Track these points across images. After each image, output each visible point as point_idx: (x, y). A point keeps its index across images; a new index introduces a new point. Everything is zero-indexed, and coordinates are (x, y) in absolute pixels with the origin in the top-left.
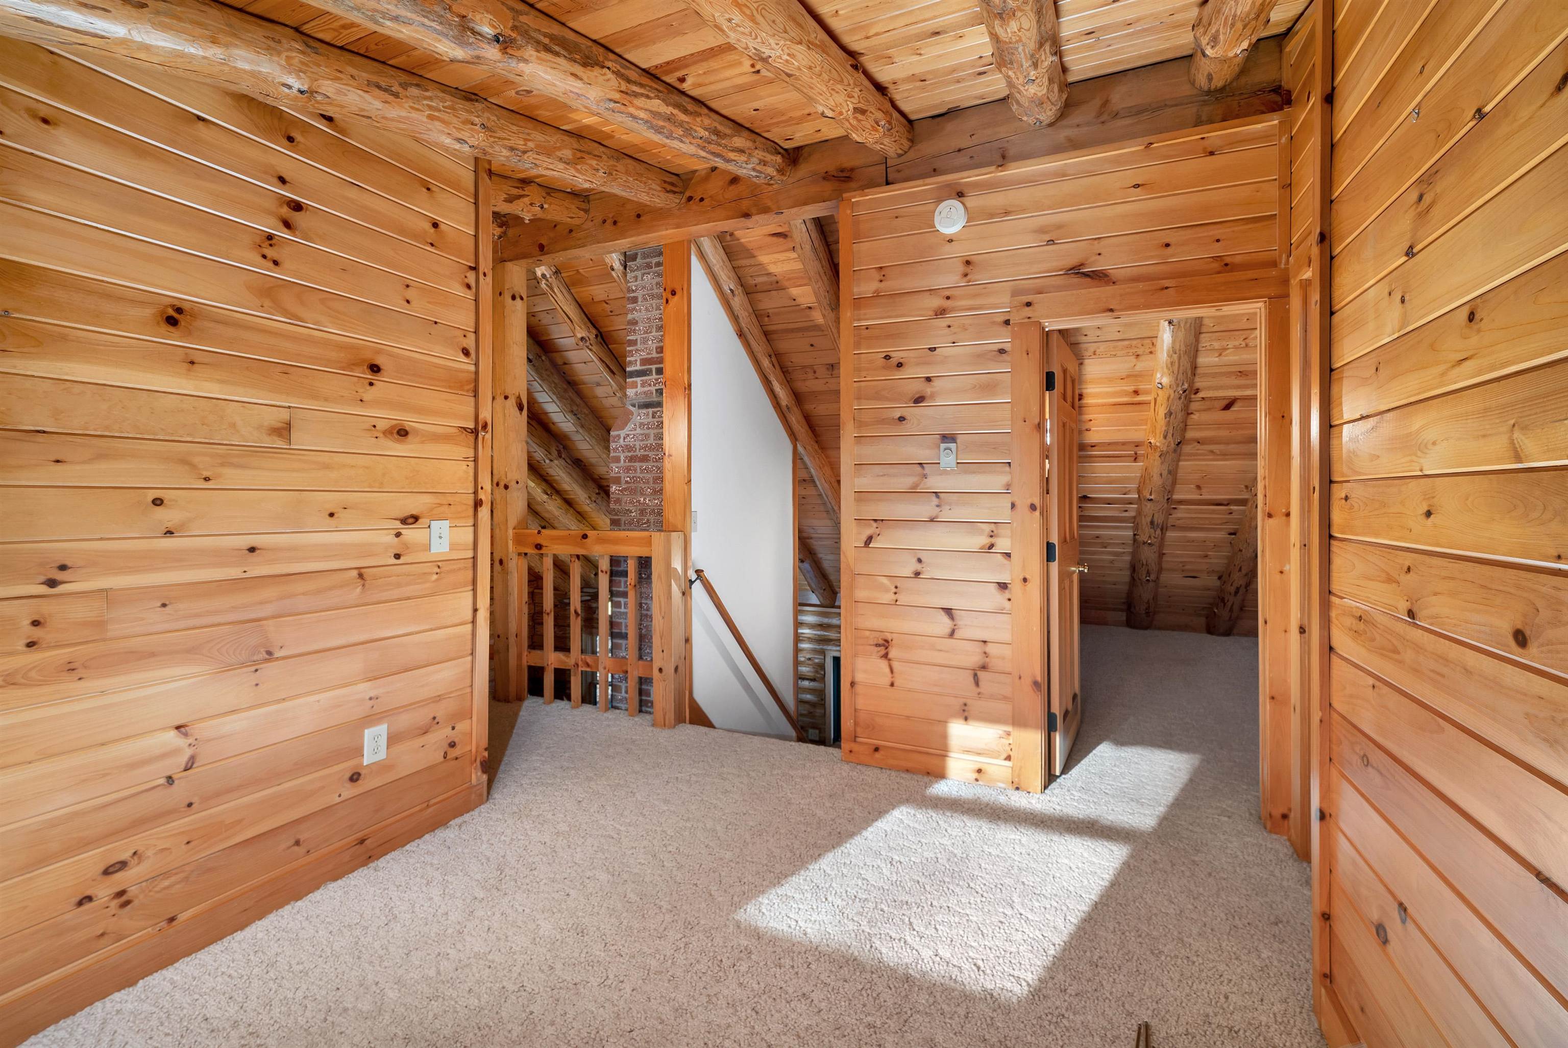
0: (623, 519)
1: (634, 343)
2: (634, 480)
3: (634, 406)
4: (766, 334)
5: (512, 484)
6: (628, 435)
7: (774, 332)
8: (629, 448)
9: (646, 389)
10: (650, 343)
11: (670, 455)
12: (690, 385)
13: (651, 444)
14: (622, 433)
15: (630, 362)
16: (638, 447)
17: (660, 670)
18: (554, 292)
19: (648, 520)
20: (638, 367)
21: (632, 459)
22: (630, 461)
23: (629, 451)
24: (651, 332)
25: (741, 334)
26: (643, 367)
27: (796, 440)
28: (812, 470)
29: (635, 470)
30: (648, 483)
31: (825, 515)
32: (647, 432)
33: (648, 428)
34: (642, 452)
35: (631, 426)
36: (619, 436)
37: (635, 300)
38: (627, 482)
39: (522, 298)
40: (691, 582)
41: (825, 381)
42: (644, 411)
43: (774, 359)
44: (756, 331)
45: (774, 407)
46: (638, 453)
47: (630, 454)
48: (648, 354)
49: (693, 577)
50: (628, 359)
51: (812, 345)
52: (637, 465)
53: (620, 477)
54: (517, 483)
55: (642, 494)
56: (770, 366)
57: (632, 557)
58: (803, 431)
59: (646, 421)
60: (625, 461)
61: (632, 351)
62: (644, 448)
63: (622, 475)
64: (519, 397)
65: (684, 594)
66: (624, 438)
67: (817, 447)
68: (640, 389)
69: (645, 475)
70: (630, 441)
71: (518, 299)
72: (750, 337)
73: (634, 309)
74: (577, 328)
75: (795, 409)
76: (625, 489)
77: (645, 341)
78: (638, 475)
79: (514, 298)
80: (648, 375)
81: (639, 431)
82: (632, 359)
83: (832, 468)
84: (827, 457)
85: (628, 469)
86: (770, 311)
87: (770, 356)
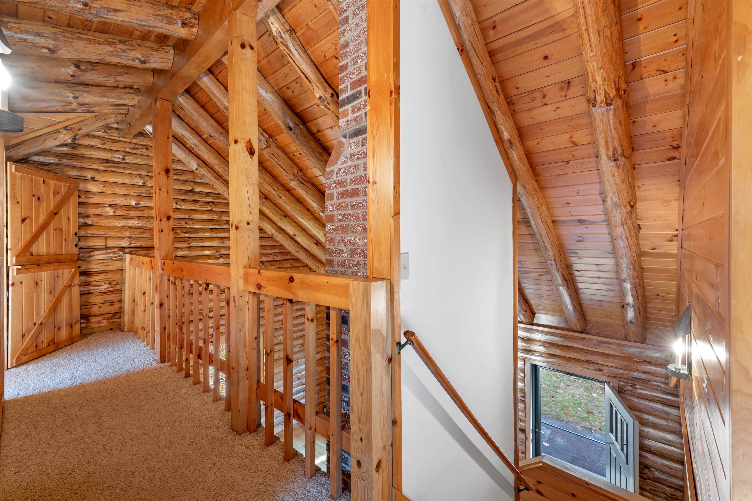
0: (337, 259)
1: (345, 67)
2: (346, 217)
3: (345, 136)
4: (491, 54)
5: (243, 225)
6: (340, 170)
7: (501, 49)
8: (341, 183)
9: (356, 115)
10: (359, 61)
11: (375, 183)
12: (397, 88)
13: (361, 176)
14: (335, 168)
15: (342, 90)
16: (348, 181)
17: (359, 463)
18: (290, 51)
19: (358, 262)
20: (349, 93)
21: (343, 195)
22: (342, 197)
23: (341, 187)
24: (360, 49)
25: (462, 50)
26: (354, 91)
27: (517, 179)
28: (528, 210)
29: (347, 206)
30: (358, 219)
31: (533, 252)
32: (357, 162)
33: (358, 159)
34: (353, 187)
35: (343, 158)
36: (332, 171)
37: (346, 20)
38: (339, 220)
39: (252, 48)
40: (400, 346)
41: (554, 107)
42: (354, 140)
43: (498, 84)
44: (480, 46)
45: (497, 142)
46: (349, 188)
47: (341, 190)
48: (358, 74)
49: (403, 340)
50: (340, 87)
51: (546, 58)
52: (348, 200)
53: (333, 215)
54: (248, 223)
55: (352, 232)
56: (495, 92)
57: (334, 309)
58: (524, 168)
59: (355, 151)
60: (337, 198)
61: (343, 78)
62: (353, 181)
63: (336, 213)
64: (249, 142)
65: (390, 361)
66: (337, 174)
67: (536, 186)
68: (351, 117)
69: (355, 211)
70: (342, 176)
71: (248, 48)
72: (473, 55)
73: (346, 30)
74: (316, 88)
75: (518, 145)
76: (338, 228)
77: (355, 61)
78: (349, 211)
79: (243, 46)
80: (358, 98)
81: (350, 163)
82: (343, 86)
83: (548, 209)
84: (545, 197)
85: (340, 206)
86: (497, 18)
87: (494, 79)
